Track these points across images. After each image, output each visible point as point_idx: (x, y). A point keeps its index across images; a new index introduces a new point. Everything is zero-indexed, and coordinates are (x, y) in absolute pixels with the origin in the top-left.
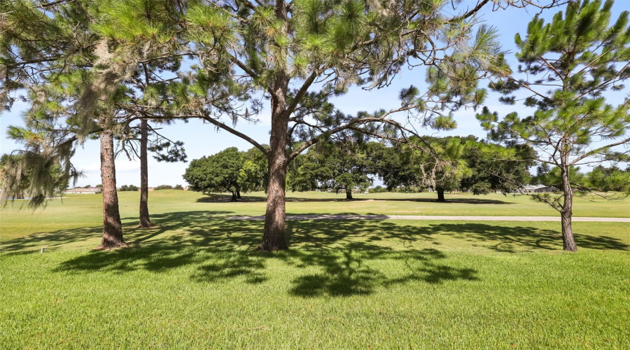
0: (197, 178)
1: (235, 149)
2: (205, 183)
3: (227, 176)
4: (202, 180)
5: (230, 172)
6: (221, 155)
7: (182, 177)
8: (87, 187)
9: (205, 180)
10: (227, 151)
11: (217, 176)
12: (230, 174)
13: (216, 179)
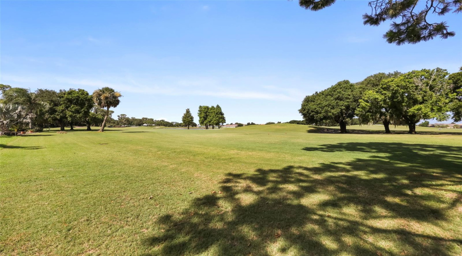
0: (312, 111)
1: (347, 82)
2: (321, 115)
3: (343, 108)
4: (317, 113)
5: (346, 104)
6: (333, 89)
7: (299, 112)
8: (232, 124)
9: (320, 113)
10: (339, 84)
11: (333, 108)
12: (345, 106)
13: (332, 111)
